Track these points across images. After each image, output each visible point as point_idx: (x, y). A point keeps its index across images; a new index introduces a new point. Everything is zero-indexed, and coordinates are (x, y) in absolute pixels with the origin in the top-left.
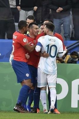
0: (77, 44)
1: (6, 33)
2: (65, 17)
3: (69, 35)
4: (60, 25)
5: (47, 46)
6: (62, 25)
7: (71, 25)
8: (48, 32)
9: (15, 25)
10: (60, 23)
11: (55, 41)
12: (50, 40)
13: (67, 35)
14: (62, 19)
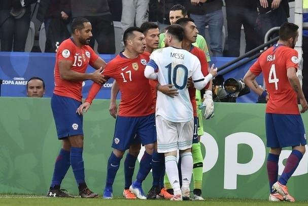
0: (235, 64)
1: (96, 41)
2: (213, 11)
3: (220, 46)
4: (202, 26)
5: (167, 67)
6: (207, 27)
7: (224, 27)
8: (170, 42)
9: (114, 26)
10: (203, 22)
11: (183, 58)
12: (173, 55)
13: (216, 47)
14: (207, 15)
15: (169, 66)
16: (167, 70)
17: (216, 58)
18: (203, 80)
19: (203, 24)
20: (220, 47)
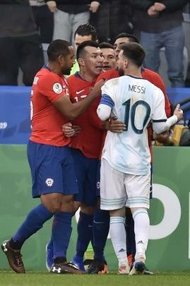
1: (20, 70)
2: (171, 27)
5: (124, 104)
6: (163, 49)
7: (185, 48)
8: (127, 67)
9: (43, 49)
10: (158, 42)
11: (144, 92)
12: (132, 88)
13: (176, 74)
14: (164, 33)
15: (127, 103)
16: (124, 108)
17: (177, 89)
18: (165, 121)
19: (159, 45)
20: (181, 75)
